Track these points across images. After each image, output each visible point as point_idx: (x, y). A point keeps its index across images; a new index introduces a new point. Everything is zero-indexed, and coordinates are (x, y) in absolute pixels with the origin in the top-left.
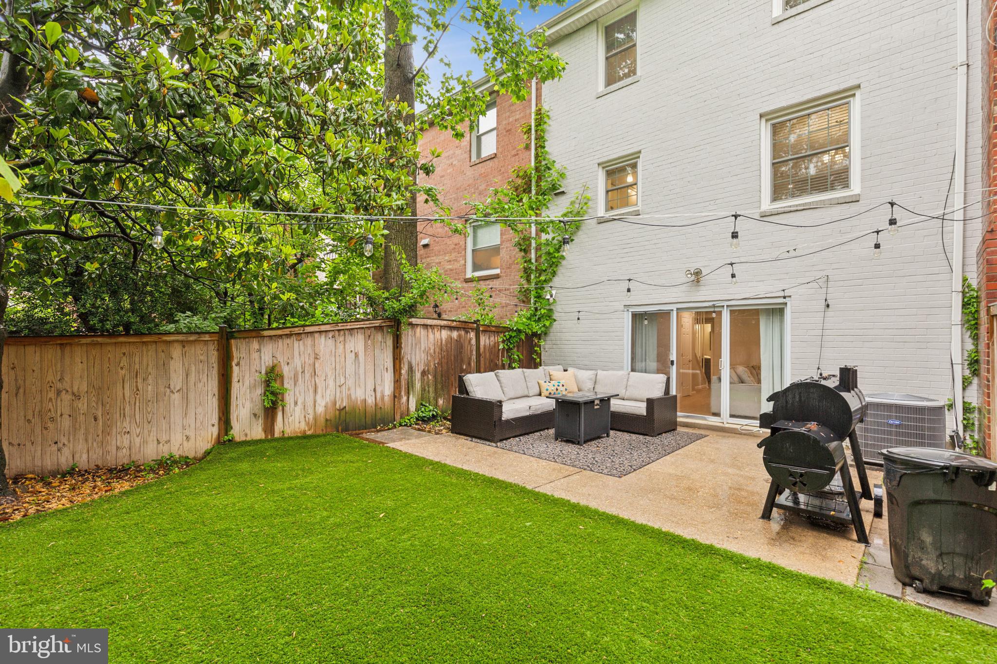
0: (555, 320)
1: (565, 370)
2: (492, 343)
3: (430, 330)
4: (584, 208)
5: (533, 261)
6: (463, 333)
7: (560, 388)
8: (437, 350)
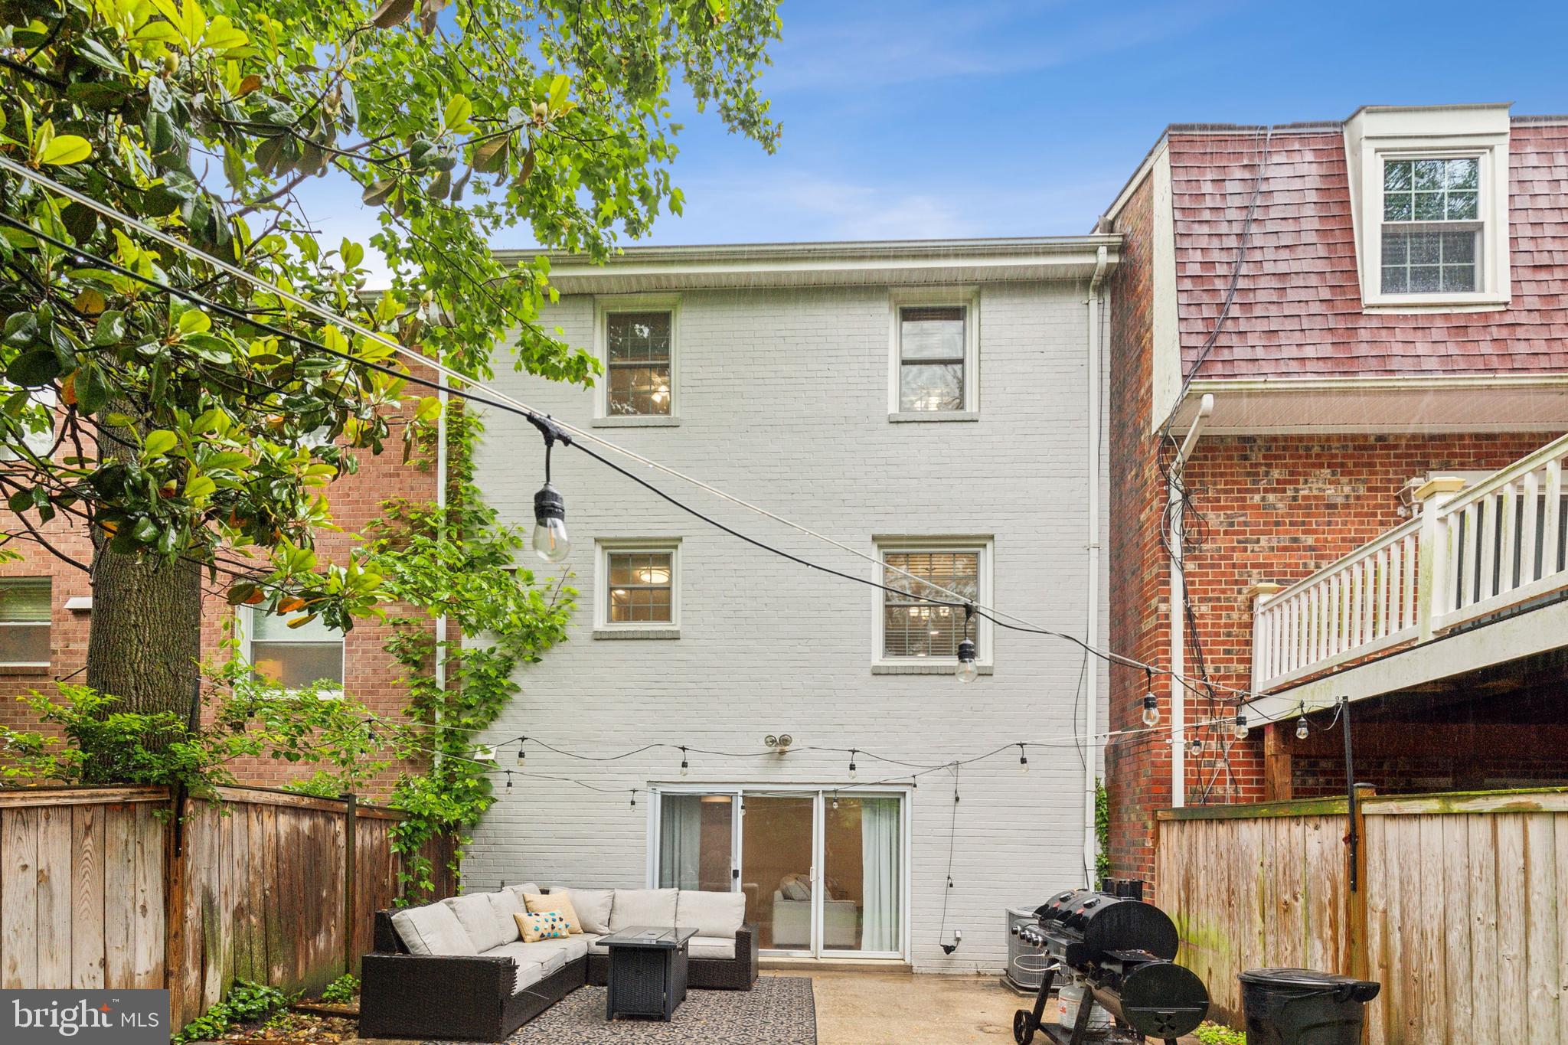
0: (494, 800)
1: (545, 892)
2: (376, 843)
3: (254, 815)
4: (565, 608)
5: (441, 685)
6: (321, 821)
7: (557, 924)
8: (270, 859)
